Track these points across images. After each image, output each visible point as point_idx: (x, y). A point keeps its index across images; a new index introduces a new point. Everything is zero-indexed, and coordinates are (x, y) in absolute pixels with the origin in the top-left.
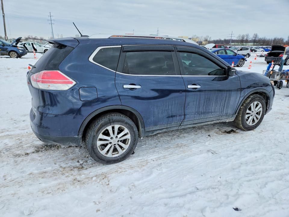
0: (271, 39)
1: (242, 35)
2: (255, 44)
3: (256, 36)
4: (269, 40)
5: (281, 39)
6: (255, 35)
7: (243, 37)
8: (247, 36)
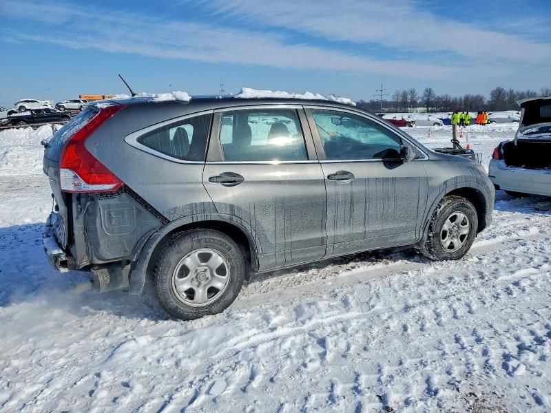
0: (458, 98)
1: (401, 91)
2: (430, 109)
3: (429, 92)
4: (456, 99)
5: (477, 97)
6: (427, 91)
7: (405, 95)
8: (412, 92)
